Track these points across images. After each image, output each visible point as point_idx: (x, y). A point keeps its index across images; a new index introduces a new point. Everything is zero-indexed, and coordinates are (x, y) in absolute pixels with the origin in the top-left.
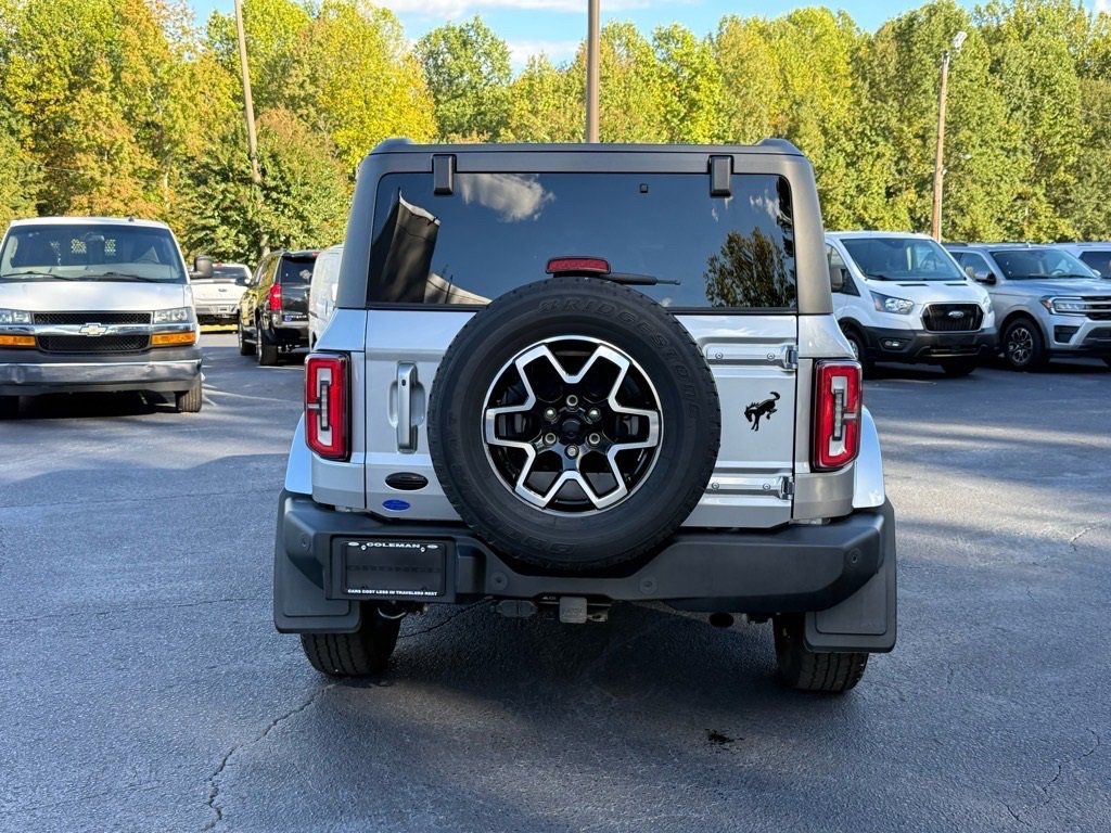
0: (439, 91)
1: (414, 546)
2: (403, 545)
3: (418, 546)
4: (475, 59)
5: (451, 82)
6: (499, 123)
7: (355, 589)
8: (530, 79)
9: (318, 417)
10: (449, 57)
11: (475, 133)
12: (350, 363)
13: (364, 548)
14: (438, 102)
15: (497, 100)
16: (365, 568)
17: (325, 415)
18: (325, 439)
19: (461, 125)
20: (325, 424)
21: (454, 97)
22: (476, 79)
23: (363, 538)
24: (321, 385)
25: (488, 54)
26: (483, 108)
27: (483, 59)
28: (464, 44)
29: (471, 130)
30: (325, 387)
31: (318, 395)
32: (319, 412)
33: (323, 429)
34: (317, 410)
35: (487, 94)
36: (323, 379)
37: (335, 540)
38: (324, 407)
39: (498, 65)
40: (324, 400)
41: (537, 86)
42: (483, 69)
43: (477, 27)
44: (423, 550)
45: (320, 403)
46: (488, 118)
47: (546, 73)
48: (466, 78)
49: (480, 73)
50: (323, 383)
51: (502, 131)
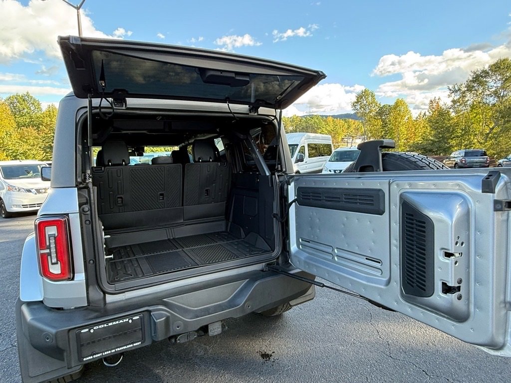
0: (15, 114)
1: (125, 321)
2: (117, 322)
3: (127, 320)
4: (28, 105)
5: (20, 112)
6: (39, 124)
7: (88, 357)
8: (49, 111)
9: (49, 257)
10: (18, 104)
11: (31, 127)
12: (69, 220)
13: (92, 331)
14: (15, 118)
15: (38, 117)
16: (94, 342)
17: (54, 255)
18: (56, 269)
19: (25, 125)
20: (54, 260)
21: (22, 116)
22: (29, 111)
23: (90, 326)
24: (49, 238)
25: (33, 104)
26: (33, 120)
27: (31, 105)
28: (24, 100)
29: (29, 126)
30: (52, 238)
31: (48, 244)
32: (50, 254)
33: (53, 264)
34: (48, 253)
35: (33, 115)
36: (50, 233)
37: (71, 333)
38: (53, 250)
39: (37, 107)
40: (53, 246)
41: (52, 114)
42: (32, 108)
43: (28, 96)
44: (130, 321)
45: (49, 248)
46: (35, 123)
47: (54, 110)
48: (26, 110)
49: (30, 109)
50: (50, 236)
51: (41, 126)
